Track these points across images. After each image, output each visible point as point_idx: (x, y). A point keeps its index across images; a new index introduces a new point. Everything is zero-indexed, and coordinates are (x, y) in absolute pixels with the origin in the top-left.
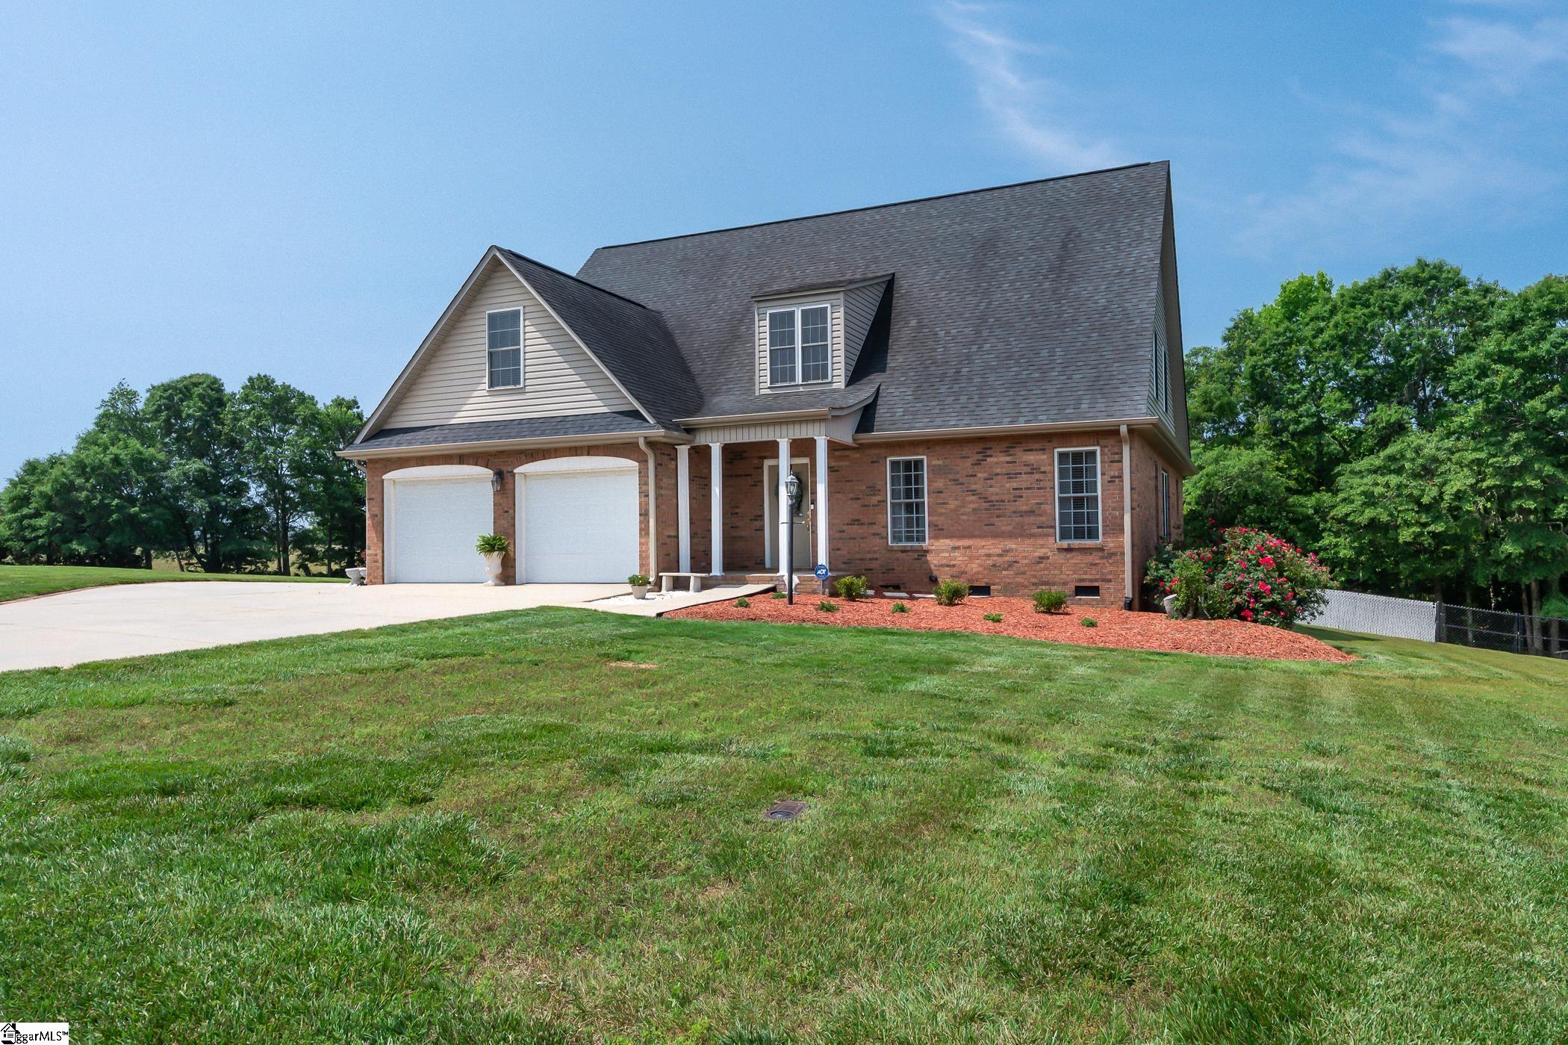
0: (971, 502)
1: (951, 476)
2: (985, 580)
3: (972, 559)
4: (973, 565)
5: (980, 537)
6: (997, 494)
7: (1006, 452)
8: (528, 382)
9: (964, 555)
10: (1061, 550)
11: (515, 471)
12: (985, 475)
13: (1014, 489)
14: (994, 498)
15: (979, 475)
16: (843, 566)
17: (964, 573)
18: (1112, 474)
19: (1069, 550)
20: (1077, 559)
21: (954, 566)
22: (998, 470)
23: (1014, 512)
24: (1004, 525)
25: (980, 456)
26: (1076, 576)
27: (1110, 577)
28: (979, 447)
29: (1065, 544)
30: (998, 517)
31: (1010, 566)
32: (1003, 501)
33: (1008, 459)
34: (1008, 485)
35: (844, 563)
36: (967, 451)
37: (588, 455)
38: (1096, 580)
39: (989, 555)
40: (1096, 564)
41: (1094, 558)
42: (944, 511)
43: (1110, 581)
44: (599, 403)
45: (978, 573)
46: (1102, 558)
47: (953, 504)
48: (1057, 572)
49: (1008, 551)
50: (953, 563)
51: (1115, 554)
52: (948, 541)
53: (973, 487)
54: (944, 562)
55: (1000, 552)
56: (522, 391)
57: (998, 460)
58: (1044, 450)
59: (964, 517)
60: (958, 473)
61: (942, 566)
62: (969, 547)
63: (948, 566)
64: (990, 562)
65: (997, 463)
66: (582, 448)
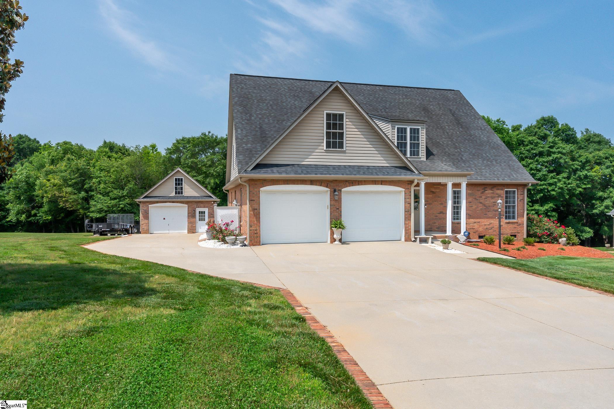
0: (480, 206)
1: (474, 197)
2: (484, 234)
3: (480, 226)
4: (480, 228)
5: (483, 218)
6: (488, 204)
7: (491, 189)
8: (348, 148)
9: (478, 225)
10: (506, 223)
11: (343, 190)
12: (485, 197)
13: (493, 202)
14: (487, 205)
15: (483, 197)
16: (436, 229)
17: (477, 231)
18: (521, 198)
19: (509, 223)
20: (511, 226)
21: (474, 229)
22: (489, 196)
23: (493, 210)
24: (490, 214)
25: (483, 190)
26: (511, 232)
27: (520, 232)
28: (483, 187)
29: (508, 221)
30: (488, 212)
31: (491, 228)
32: (490, 206)
33: (492, 192)
34: (491, 201)
35: (437, 228)
36: (479, 188)
37: (381, 184)
38: (516, 233)
39: (485, 225)
40: (516, 228)
41: (515, 225)
42: (471, 209)
43: (519, 233)
44: (384, 162)
45: (483, 231)
46: (517, 226)
47: (474, 207)
48: (505, 230)
49: (491, 223)
50: (474, 228)
51: (521, 224)
52: (472, 220)
53: (481, 201)
54: (471, 227)
55: (489, 224)
56: (344, 152)
57: (489, 192)
58: (502, 189)
59: (478, 212)
60: (476, 196)
61: (470, 229)
62: (479, 222)
63: (472, 229)
64: (485, 227)
65: (488, 193)
66: (378, 181)
